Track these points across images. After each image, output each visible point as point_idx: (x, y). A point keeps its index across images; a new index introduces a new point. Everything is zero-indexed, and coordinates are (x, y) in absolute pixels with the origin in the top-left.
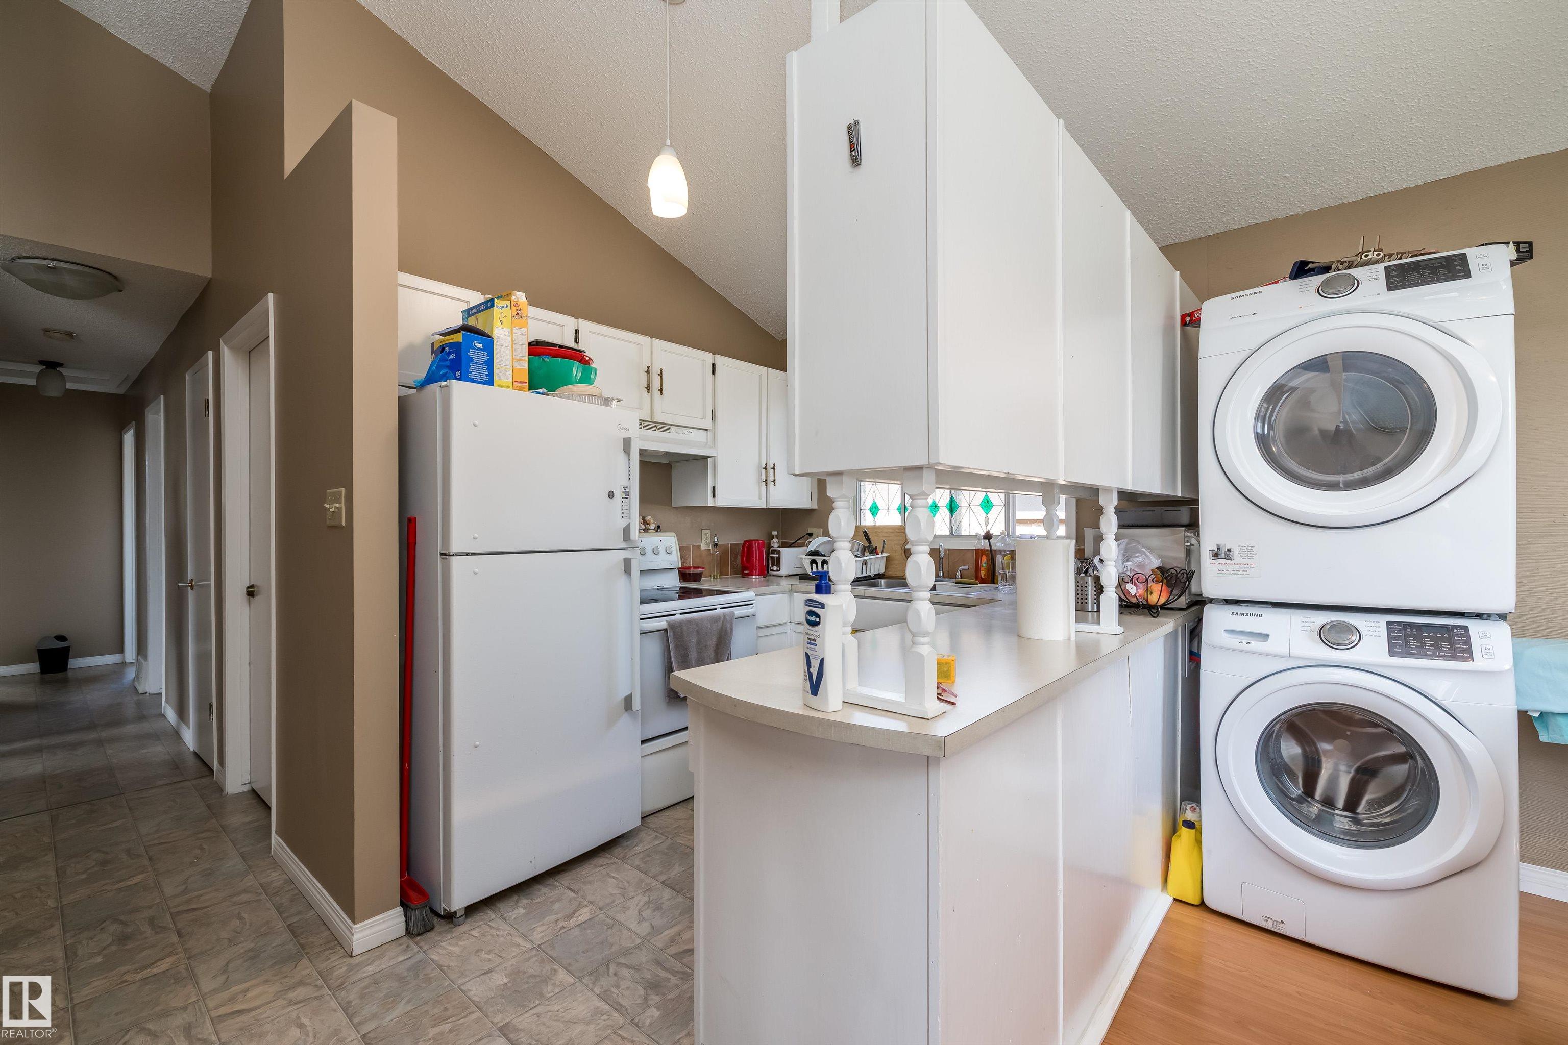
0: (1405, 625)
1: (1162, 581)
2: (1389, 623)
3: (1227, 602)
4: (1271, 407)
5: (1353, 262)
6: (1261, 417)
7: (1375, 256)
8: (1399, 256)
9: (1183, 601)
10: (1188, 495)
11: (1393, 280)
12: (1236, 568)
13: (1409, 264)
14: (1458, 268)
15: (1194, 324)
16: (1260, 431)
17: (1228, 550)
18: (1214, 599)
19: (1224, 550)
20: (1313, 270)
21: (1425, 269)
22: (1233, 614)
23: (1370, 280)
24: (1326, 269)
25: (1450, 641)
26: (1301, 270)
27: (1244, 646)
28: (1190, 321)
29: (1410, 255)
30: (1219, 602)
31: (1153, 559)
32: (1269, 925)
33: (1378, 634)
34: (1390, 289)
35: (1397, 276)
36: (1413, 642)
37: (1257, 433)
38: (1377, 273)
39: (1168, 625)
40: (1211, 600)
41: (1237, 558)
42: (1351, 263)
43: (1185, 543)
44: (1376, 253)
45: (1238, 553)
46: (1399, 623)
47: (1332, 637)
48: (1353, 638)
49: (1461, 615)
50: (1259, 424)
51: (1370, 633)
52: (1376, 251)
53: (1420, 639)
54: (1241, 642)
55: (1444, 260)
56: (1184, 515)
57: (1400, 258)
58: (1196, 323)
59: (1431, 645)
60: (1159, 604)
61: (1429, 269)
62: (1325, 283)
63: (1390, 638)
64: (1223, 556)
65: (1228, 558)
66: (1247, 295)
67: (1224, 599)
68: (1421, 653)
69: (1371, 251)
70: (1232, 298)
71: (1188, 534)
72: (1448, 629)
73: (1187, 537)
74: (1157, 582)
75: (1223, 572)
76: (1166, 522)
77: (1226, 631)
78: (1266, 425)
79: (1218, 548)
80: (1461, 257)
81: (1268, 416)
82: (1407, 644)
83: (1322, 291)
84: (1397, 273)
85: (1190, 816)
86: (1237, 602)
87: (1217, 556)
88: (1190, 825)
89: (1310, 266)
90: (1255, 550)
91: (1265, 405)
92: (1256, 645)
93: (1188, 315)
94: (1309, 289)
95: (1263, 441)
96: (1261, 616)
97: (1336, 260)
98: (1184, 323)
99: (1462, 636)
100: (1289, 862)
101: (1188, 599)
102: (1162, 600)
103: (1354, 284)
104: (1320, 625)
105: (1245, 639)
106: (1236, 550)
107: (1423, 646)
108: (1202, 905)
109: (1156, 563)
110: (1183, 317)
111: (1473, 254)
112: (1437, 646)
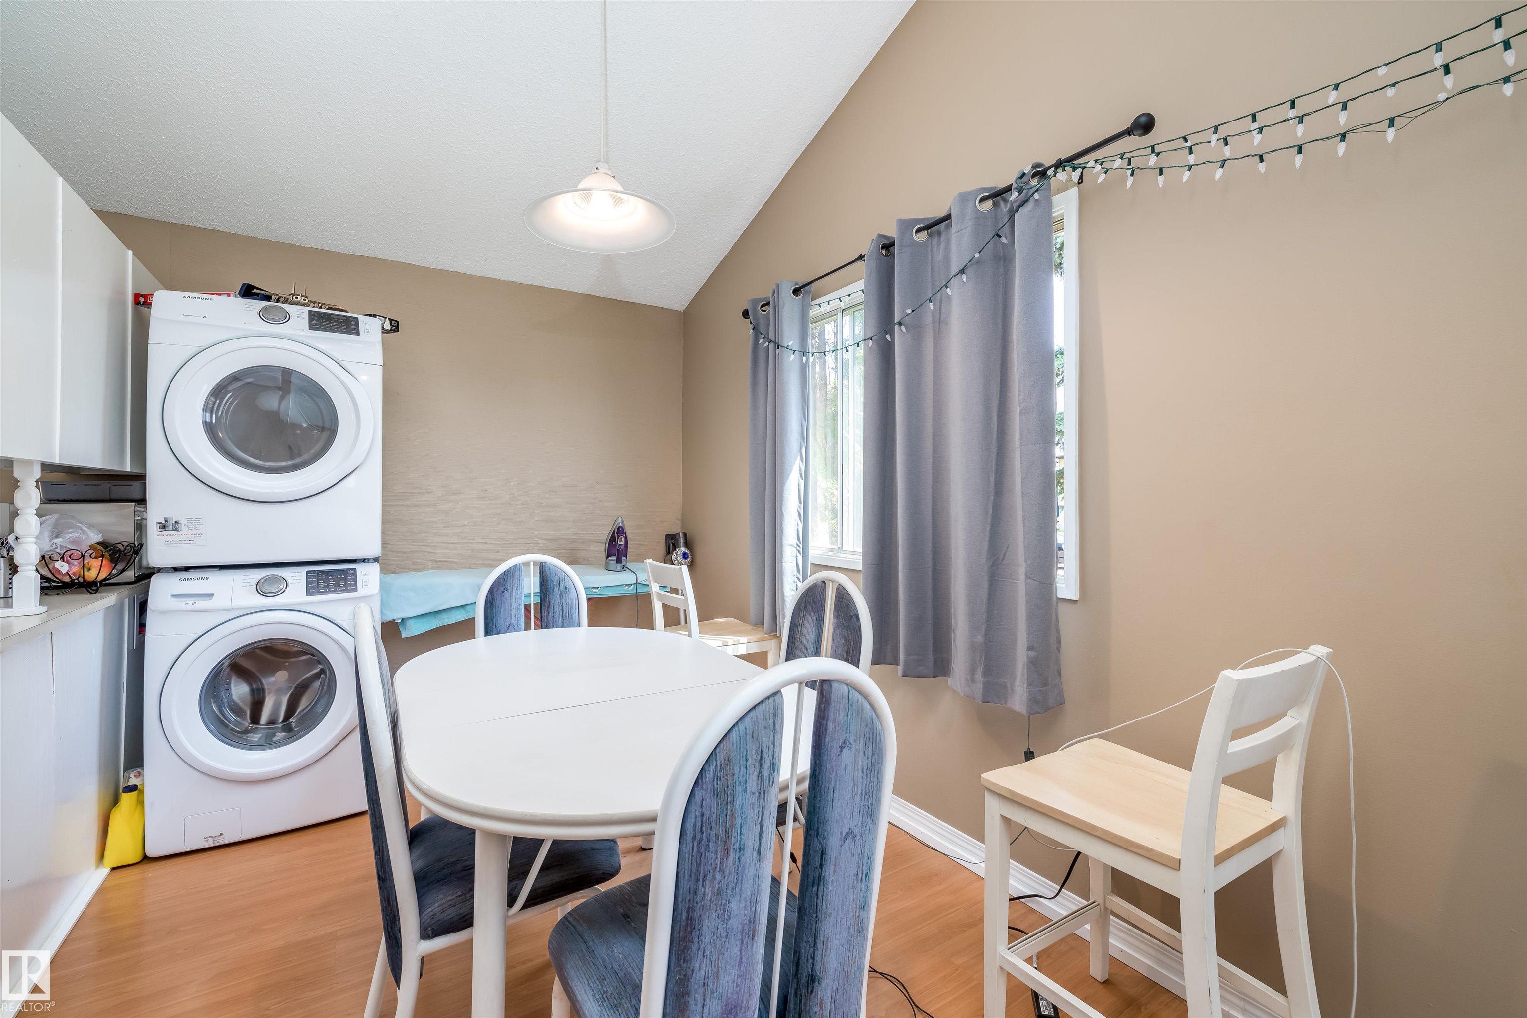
0: (318, 572)
1: (103, 556)
2: (308, 572)
3: (176, 569)
4: (218, 401)
5: (288, 299)
6: (208, 408)
7: (302, 300)
8: (320, 305)
9: (130, 575)
10: (137, 471)
11: (313, 322)
12: (184, 538)
13: (325, 314)
14: (353, 327)
15: (147, 306)
16: (208, 420)
17: (176, 522)
18: (162, 568)
19: (171, 522)
20: (258, 294)
21: (333, 320)
22: (181, 580)
23: (298, 317)
24: (268, 298)
25: (345, 580)
26: (248, 292)
27: (190, 607)
28: (144, 302)
29: (327, 307)
30: (167, 571)
31: (92, 535)
32: (211, 843)
33: (299, 581)
34: (310, 328)
35: (316, 320)
36: (322, 584)
37: (206, 421)
38: (303, 314)
39: (109, 599)
40: (159, 570)
41: (184, 529)
42: (286, 299)
43: (134, 517)
44: (303, 298)
45: (185, 525)
46: (314, 571)
47: (267, 588)
48: (282, 586)
49: (354, 561)
50: (208, 415)
51: (294, 581)
52: (303, 296)
53: (326, 581)
54: (187, 604)
55: (345, 318)
56: (133, 489)
57: (320, 308)
58: (148, 304)
59: (334, 584)
60: (98, 579)
61: (336, 321)
62: (265, 309)
63: (307, 583)
64: (171, 528)
65: (176, 529)
66: (199, 298)
67: (173, 568)
68: (327, 590)
69: (299, 295)
70: (185, 297)
71: (138, 508)
72: (344, 571)
73: (137, 511)
74: (96, 557)
75: (170, 543)
76: (114, 496)
77: (173, 596)
78: (214, 416)
79: (165, 521)
80: (355, 320)
81: (215, 408)
82: (318, 585)
83: (263, 314)
84: (316, 318)
85: (133, 781)
86: (187, 569)
87: (164, 528)
88: (132, 789)
89: (255, 291)
90: (201, 522)
91: (213, 399)
92: (202, 604)
93: (142, 296)
94: (253, 309)
95: (210, 429)
96: (207, 578)
97: (275, 293)
98: (137, 302)
99: (353, 575)
100: (229, 780)
101: (137, 572)
102: (103, 575)
103: (287, 317)
104: (257, 580)
105: (191, 601)
106: (183, 522)
107: (328, 586)
108: (146, 859)
109: (95, 538)
110: (137, 297)
111: (362, 320)
112: (337, 585)
